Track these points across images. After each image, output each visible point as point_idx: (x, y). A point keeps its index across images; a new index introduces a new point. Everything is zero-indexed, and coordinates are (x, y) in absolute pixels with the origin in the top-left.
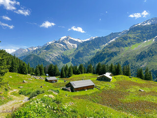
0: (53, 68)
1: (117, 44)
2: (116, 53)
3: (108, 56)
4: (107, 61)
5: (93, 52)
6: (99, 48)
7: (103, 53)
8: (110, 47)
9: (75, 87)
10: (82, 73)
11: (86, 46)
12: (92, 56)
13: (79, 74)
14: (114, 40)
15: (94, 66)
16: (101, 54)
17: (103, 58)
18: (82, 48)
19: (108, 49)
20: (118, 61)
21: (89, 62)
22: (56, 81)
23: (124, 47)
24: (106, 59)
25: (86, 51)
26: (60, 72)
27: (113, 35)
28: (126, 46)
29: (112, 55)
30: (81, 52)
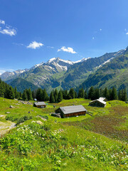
0: (42, 92)
1: (111, 66)
3: (102, 79)
4: (101, 85)
5: (85, 74)
6: (92, 70)
7: (97, 75)
8: (104, 69)
9: (65, 113)
10: (73, 98)
11: (77, 68)
12: (84, 80)
13: (70, 99)
15: (86, 90)
16: (94, 77)
17: (96, 82)
18: (73, 71)
19: (102, 72)
20: (113, 85)
21: (80, 86)
22: (45, 106)
23: (120, 69)
24: (99, 83)
25: (78, 74)
26: (49, 97)
28: (123, 68)
29: (106, 78)
30: (72, 75)
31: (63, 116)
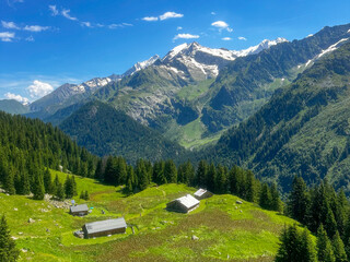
1: (335, 66)
2: (333, 94)
3: (310, 103)
4: (306, 119)
5: (267, 87)
6: (286, 74)
7: (295, 92)
10: (170, 181)
11: (245, 70)
12: (264, 101)
13: (163, 183)
14: (332, 48)
16: (287, 97)
18: (232, 79)
19: (310, 82)
20: (339, 119)
21: (249, 123)
24: (302, 113)
25: (246, 85)
27: (328, 35)
29: (321, 99)
30: (230, 88)
31: (86, 236)
